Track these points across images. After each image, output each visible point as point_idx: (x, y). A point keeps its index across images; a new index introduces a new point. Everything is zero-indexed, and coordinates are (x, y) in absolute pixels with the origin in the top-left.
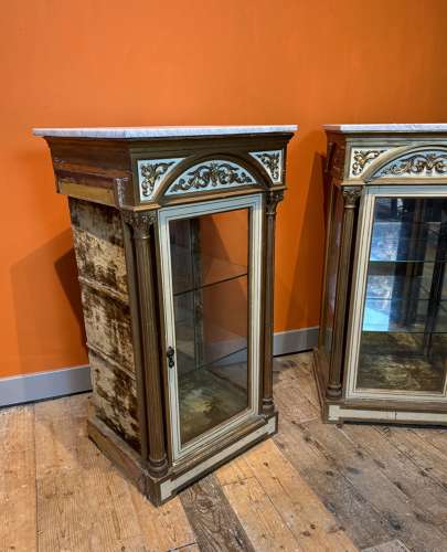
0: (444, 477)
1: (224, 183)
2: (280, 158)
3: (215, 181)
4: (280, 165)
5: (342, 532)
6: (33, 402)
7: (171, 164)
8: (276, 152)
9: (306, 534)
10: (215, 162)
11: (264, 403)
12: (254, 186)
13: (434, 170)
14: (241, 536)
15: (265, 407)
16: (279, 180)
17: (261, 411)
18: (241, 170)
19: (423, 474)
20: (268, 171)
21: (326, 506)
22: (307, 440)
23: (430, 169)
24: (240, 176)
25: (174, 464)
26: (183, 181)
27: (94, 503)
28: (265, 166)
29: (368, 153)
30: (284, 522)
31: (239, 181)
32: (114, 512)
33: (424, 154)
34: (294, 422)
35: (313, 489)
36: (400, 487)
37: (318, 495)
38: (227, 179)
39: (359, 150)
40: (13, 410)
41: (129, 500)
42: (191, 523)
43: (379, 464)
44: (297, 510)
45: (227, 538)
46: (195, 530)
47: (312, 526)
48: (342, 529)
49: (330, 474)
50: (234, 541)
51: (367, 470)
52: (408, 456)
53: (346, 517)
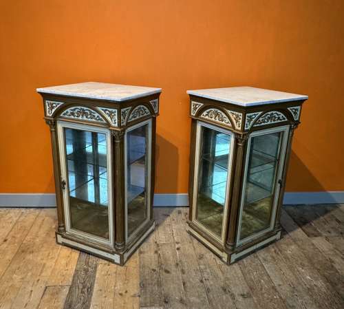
0: (211, 285)
5: (138, 298)
6: (43, 208)
9: (121, 294)
14: (91, 288)
19: (202, 281)
21: (140, 284)
22: (156, 252)
27: (39, 258)
30: (115, 286)
32: (45, 264)
34: (156, 242)
35: (140, 276)
36: (184, 284)
37: (140, 279)
40: (32, 209)
41: (54, 261)
42: (74, 277)
43: (183, 272)
44: (125, 283)
45: (84, 287)
46: (73, 280)
47: (126, 292)
48: (139, 296)
49: (154, 270)
50: (86, 289)
51: (174, 273)
52: (202, 271)
53: (145, 292)
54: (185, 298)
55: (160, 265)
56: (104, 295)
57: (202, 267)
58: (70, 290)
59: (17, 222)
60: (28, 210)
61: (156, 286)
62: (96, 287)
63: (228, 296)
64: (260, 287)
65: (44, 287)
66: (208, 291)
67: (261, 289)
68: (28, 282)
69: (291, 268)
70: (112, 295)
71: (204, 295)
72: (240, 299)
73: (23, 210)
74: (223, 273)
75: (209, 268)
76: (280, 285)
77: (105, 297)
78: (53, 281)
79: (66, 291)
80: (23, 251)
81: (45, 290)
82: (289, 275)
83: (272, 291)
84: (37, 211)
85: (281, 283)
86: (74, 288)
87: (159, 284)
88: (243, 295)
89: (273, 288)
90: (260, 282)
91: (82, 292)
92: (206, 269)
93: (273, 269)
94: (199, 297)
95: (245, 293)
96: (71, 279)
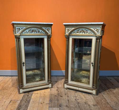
0: (80, 101)
1: (37, 33)
2: (50, 29)
3: (34, 32)
4: (50, 30)
5: (48, 104)
6: (13, 76)
7: (23, 28)
8: (49, 28)
9: (41, 103)
10: (34, 29)
11: (49, 80)
12: (44, 34)
13: (83, 33)
15: (49, 81)
16: (50, 33)
17: (48, 82)
18: (41, 31)
19: (76, 100)
20: (47, 31)
21: (50, 100)
22: (57, 90)
23: (82, 32)
24: (40, 32)
25: (24, 87)
26: (27, 31)
27: (9, 91)
28: (46, 30)
29: (69, 29)
30: (39, 101)
31: (40, 33)
32: (11, 93)
33: (81, 29)
34: (57, 87)
36: (68, 101)
37: (50, 98)
38: (37, 32)
39: (67, 28)
42: (23, 97)
43: (68, 97)
44: (43, 100)
45: (26, 101)
46: (22, 98)
47: (44, 102)
48: (49, 104)
49: (56, 96)
50: (27, 101)
51: (64, 97)
52: (76, 97)
53: (52, 103)
54: (68, 105)
55: (58, 94)
56: (34, 103)
57: (76, 95)
58: (20, 102)
59: (2, 80)
60: (7, 77)
61: (56, 101)
62: (31, 101)
63: (87, 105)
64: (101, 102)
65: (10, 100)
66: (78, 103)
67: (102, 103)
68: (4, 99)
69: (115, 97)
70: (38, 103)
71: (77, 104)
72: (92, 106)
73: (5, 77)
74: (85, 97)
75: (79, 96)
76: (110, 102)
77: (35, 104)
78: (14, 98)
79: (19, 102)
80: (3, 89)
81: (11, 101)
82: (115, 99)
83: (106, 104)
84: (10, 77)
85: (111, 101)
86: (22, 101)
87: (58, 100)
88: (94, 105)
89: (107, 103)
90: (101, 101)
91: (26, 102)
92: (78, 96)
93: (107, 97)
94: (74, 105)
95: (95, 104)
96: (21, 98)
